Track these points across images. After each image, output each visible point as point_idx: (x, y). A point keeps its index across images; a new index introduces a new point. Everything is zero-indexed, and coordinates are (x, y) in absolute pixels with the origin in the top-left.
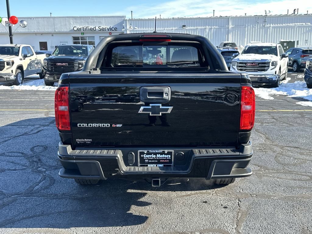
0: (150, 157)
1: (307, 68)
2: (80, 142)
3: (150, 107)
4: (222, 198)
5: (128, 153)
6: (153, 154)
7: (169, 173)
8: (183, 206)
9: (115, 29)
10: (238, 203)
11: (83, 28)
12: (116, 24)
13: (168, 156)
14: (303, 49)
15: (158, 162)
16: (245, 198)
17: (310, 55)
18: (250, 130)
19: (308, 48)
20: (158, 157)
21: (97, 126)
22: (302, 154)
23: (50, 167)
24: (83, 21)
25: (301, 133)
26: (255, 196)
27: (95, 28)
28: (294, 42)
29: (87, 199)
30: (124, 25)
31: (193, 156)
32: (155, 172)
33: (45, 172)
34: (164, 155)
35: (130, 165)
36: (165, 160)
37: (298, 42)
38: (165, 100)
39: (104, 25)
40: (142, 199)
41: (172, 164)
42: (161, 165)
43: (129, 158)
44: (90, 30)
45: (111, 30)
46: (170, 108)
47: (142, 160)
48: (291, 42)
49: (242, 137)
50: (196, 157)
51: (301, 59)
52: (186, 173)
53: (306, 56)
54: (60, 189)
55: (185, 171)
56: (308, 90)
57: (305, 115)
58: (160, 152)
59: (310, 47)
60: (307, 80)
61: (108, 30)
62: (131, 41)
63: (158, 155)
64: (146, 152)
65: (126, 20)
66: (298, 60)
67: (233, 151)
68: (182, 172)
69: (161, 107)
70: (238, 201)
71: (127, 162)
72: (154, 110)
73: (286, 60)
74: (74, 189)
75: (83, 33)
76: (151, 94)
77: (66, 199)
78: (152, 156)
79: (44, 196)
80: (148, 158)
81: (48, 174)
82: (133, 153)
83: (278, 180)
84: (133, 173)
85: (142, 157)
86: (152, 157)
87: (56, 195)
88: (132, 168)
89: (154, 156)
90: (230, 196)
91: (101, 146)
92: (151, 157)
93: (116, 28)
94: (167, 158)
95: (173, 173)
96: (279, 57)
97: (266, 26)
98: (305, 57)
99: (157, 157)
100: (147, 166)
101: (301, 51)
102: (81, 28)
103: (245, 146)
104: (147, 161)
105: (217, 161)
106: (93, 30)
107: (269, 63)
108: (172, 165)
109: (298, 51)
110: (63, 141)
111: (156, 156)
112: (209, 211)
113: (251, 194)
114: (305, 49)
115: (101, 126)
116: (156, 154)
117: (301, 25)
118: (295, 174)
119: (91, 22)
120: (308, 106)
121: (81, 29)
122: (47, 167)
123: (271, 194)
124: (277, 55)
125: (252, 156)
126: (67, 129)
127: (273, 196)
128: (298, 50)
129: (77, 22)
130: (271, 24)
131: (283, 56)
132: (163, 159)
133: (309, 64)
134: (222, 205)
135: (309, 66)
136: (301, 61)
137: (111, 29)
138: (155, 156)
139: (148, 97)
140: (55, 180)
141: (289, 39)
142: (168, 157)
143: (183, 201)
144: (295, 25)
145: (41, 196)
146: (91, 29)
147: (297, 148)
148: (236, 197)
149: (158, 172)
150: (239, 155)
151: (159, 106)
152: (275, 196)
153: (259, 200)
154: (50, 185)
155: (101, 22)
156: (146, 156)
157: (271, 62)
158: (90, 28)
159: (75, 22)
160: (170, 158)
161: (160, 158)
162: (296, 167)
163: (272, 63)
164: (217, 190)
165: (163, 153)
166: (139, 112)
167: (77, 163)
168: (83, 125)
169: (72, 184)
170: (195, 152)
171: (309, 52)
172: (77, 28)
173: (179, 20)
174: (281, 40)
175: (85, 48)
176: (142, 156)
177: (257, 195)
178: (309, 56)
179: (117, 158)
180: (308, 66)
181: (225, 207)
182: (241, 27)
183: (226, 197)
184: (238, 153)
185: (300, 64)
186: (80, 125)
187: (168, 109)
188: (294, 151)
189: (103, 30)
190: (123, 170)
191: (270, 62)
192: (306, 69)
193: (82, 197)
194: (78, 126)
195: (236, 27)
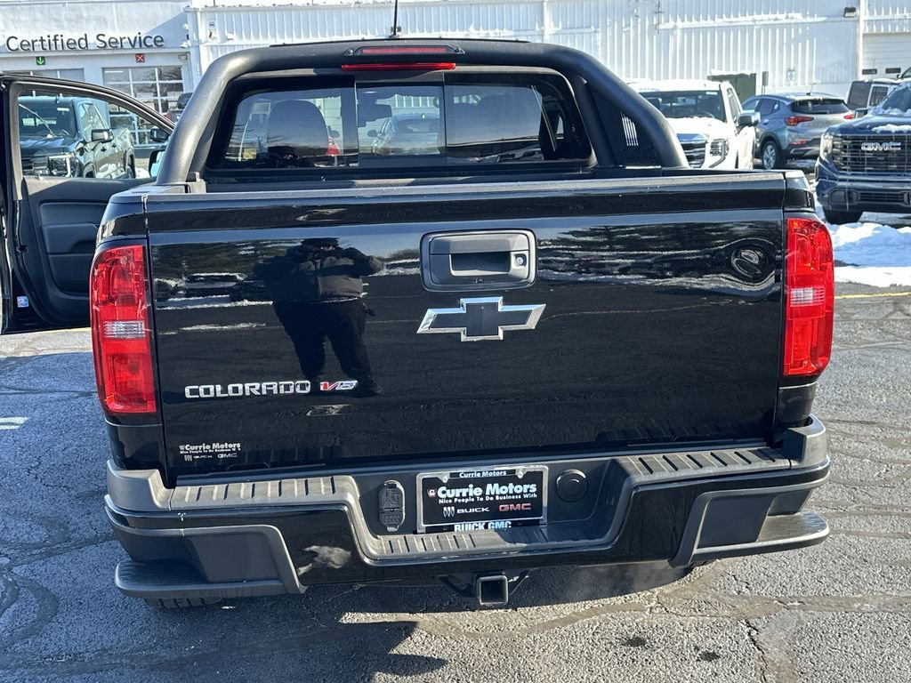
0: (461, 497)
1: (823, 158)
2: (193, 455)
3: (462, 311)
4: (690, 621)
5: (382, 486)
6: (471, 486)
7: (541, 551)
8: (563, 663)
9: (155, 41)
10: (749, 634)
11: (42, 40)
12: (158, 24)
13: (528, 486)
14: (792, 97)
15: (493, 511)
16: (768, 615)
17: (815, 116)
18: (812, 377)
19: (809, 94)
20: (490, 496)
21: (260, 390)
22: (894, 444)
23: (26, 547)
24: (39, 16)
25: (862, 372)
26: (796, 604)
27: (86, 40)
28: (753, 76)
29: (199, 665)
30: (187, 26)
31: (625, 485)
32: (490, 552)
33: (10, 569)
34: (511, 485)
35: (390, 529)
36: (515, 502)
37: (765, 75)
38: (516, 279)
39: (117, 29)
40: (405, 648)
41: (543, 518)
42: (504, 524)
43: (386, 505)
44: (66, 48)
45: (143, 46)
46: (536, 311)
47: (433, 508)
48: (742, 76)
49: (789, 401)
50: (636, 488)
51: (790, 130)
52: (601, 545)
53: (804, 120)
54: (84, 635)
55: (598, 541)
56: (836, 231)
57: (849, 311)
58: (498, 474)
59: (814, 91)
60: (826, 196)
61: (133, 46)
62: (310, 72)
63: (489, 486)
64: (445, 479)
65: (195, 11)
66: (779, 134)
67: (762, 455)
68: (584, 544)
69: (501, 308)
70: (747, 630)
71: (379, 520)
72: (475, 320)
73: (750, 134)
74: (142, 630)
75: (43, 58)
76: (463, 259)
77: (120, 670)
78: (468, 493)
79: (30, 666)
80: (456, 500)
81: (22, 578)
82: (399, 486)
83: (852, 539)
84: (405, 560)
85: (432, 498)
86: (468, 497)
87: (76, 657)
88: (398, 540)
89: (478, 491)
90: (714, 612)
91: (274, 465)
92: (464, 495)
93: (159, 39)
94: (525, 496)
95: (553, 549)
96: (731, 125)
97: (661, 27)
98: (800, 125)
99: (487, 493)
100: (451, 529)
101: (787, 103)
102: (33, 42)
103: (808, 437)
104: (448, 510)
105: (710, 494)
106: (77, 47)
107: (703, 145)
108: (542, 520)
109: (776, 106)
110: (128, 456)
111: (484, 490)
112: (661, 672)
113: (782, 600)
114: (798, 99)
115: (275, 392)
116: (481, 483)
117: (772, 22)
118: (898, 515)
119: (70, 21)
120: (850, 283)
121: (35, 43)
122: (12, 551)
123: (847, 592)
124: (724, 119)
125: (827, 469)
126: (140, 409)
127: (858, 600)
128: (775, 102)
129: (19, 21)
130: (679, 20)
131: (744, 122)
132: (508, 502)
133: (829, 144)
134: (697, 648)
135: (829, 151)
136: (789, 136)
137: (142, 42)
138: (480, 490)
139: (453, 273)
140: (56, 599)
141: (735, 68)
142: (528, 492)
143: (555, 643)
144: (754, 21)
145: (20, 666)
146: (72, 45)
147: (868, 423)
148: (734, 612)
149: (499, 552)
150: (790, 469)
151: (495, 305)
152: (863, 601)
153: (815, 618)
154: (44, 619)
155: (105, 21)
156: (448, 491)
157: (710, 141)
158: (65, 42)
159: (13, 20)
160: (535, 496)
161: (497, 498)
162: (893, 490)
163: (712, 147)
164: (662, 593)
165: (511, 478)
166: (420, 330)
167: (192, 540)
168: (207, 391)
169: (128, 611)
170: (629, 469)
171: (810, 105)
172: (19, 41)
173: (377, 8)
174: (712, 70)
175: (67, 110)
176: (431, 493)
177: (802, 600)
178: (813, 119)
179: (346, 508)
180: (826, 151)
181: (710, 657)
182: (583, 30)
183: (701, 618)
184: (783, 463)
185: (784, 147)
186: (197, 392)
187: (529, 313)
188: (866, 436)
189: (114, 44)
190: (370, 553)
191: (706, 142)
192: (821, 160)
193: (180, 659)
194: (188, 395)
195: (568, 31)
